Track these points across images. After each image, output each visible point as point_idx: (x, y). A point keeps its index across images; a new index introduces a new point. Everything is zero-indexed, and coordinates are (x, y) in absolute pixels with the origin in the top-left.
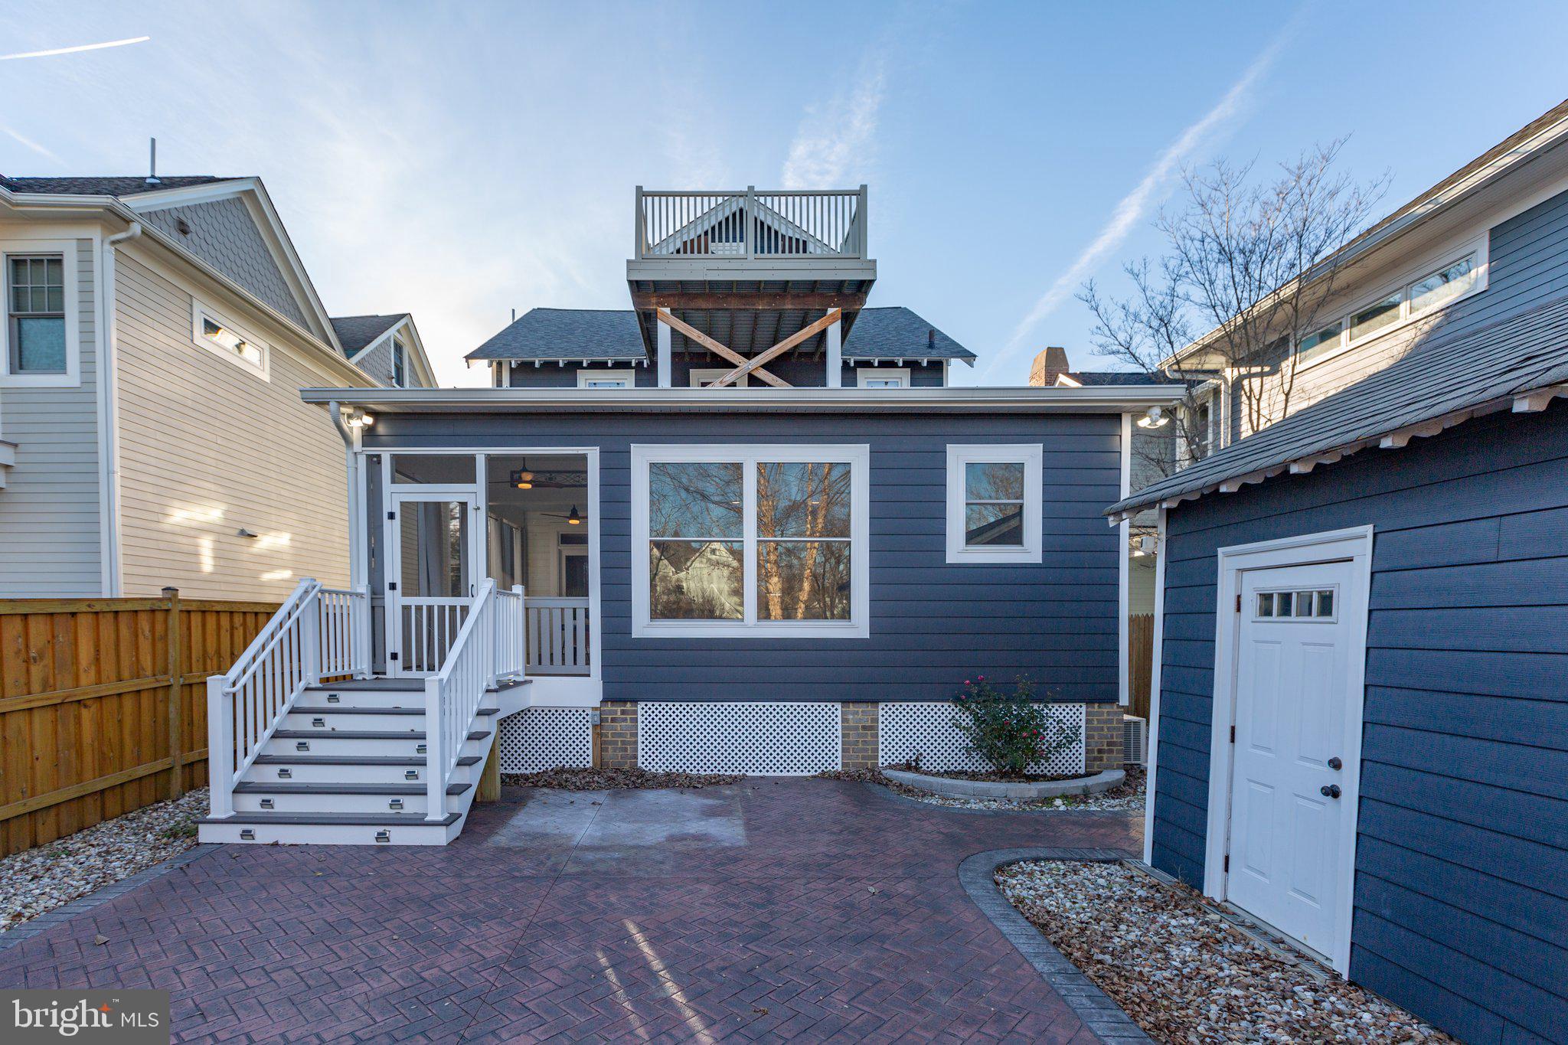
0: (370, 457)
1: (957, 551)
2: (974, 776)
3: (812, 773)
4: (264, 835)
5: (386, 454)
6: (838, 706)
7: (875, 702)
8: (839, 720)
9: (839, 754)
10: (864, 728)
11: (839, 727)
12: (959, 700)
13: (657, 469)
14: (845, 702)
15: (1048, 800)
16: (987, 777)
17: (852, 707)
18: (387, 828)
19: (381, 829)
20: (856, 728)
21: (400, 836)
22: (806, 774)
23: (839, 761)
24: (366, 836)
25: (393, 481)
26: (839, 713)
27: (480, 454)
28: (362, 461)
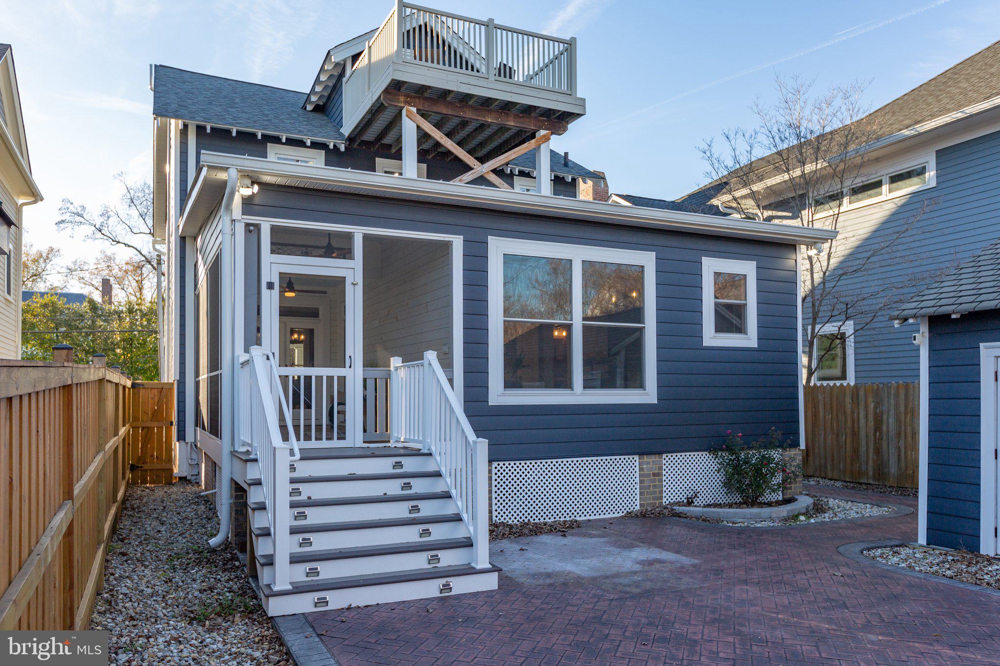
0: (247, 225)
1: (711, 337)
2: (730, 506)
3: (621, 514)
4: (337, 600)
5: (266, 225)
6: (637, 458)
7: (660, 453)
8: (637, 469)
9: (638, 497)
10: (654, 475)
11: (637, 475)
12: (712, 449)
13: (508, 259)
14: (641, 454)
15: (795, 517)
16: (739, 505)
17: (646, 459)
18: (449, 579)
19: (443, 581)
20: (649, 475)
21: (461, 586)
22: (616, 515)
23: (638, 503)
24: (430, 590)
25: (273, 252)
26: (637, 464)
27: (358, 233)
28: (240, 229)
